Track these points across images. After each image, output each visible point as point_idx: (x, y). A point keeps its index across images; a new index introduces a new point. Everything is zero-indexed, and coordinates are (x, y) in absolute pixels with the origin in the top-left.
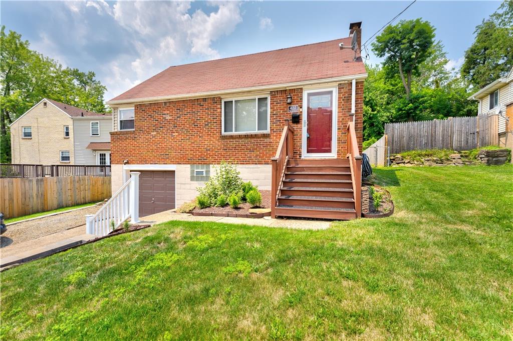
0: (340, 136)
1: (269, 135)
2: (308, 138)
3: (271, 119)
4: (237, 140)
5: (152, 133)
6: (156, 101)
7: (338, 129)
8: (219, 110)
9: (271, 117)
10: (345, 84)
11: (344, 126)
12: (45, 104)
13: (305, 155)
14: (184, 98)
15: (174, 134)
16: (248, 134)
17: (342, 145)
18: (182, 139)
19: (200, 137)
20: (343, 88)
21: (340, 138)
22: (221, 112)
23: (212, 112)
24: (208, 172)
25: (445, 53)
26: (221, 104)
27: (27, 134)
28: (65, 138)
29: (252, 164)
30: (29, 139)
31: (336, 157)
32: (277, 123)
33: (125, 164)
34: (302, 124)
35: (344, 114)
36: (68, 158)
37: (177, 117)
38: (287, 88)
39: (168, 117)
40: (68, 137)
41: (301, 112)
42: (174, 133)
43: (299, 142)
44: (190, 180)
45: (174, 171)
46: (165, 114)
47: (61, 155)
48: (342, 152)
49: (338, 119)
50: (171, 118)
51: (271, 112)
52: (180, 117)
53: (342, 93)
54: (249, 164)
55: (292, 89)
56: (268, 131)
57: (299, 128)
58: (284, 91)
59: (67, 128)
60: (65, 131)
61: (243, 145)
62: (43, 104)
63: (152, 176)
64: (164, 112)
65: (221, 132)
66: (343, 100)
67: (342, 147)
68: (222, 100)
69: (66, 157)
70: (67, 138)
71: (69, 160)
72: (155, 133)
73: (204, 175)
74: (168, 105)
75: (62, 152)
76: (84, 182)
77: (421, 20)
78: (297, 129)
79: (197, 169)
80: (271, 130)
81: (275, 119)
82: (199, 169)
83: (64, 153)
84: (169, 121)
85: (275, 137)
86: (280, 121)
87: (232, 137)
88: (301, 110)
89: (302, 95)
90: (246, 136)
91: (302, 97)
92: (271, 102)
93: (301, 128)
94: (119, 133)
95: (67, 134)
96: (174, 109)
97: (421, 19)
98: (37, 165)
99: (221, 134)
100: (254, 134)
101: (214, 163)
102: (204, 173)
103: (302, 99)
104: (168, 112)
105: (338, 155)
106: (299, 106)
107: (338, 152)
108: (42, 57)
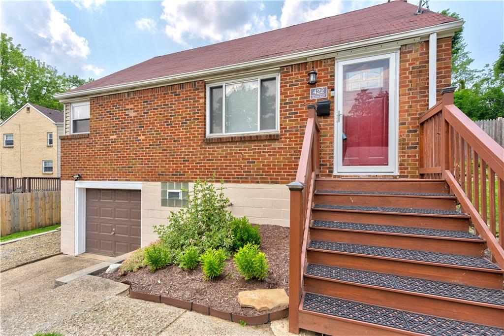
0: (405, 137)
1: (278, 135)
2: (344, 140)
3: (281, 111)
4: (228, 145)
5: (112, 137)
6: (116, 91)
7: (401, 124)
8: (202, 101)
9: (281, 108)
10: (414, 44)
11: (412, 119)
12: (28, 109)
13: (340, 169)
14: (154, 85)
15: (139, 138)
16: (245, 135)
17: (410, 152)
18: (150, 145)
19: (175, 141)
20: (410, 52)
21: (404, 140)
22: (205, 104)
23: (192, 103)
24: (186, 193)
25: (467, 53)
26: (205, 92)
27: (9, 142)
28: (48, 147)
29: (252, 182)
30: (10, 148)
31: (397, 173)
32: (292, 117)
33: (76, 180)
34: (333, 117)
35: (413, 98)
36: (50, 169)
37: (145, 113)
38: (309, 60)
39: (132, 114)
40: (51, 145)
41: (333, 97)
42: (140, 135)
43: (329, 147)
44: (160, 204)
45: (140, 191)
46: (128, 110)
47: (44, 166)
48: (408, 164)
49: (400, 107)
50: (135, 114)
51: (281, 100)
52: (148, 113)
53: (408, 61)
54: (247, 182)
55: (317, 61)
56: (277, 130)
57: (329, 125)
58: (302, 65)
59: (51, 136)
60: (49, 138)
61: (238, 153)
62: (26, 109)
63: (113, 197)
64: (127, 107)
65: (205, 134)
66: (411, 73)
67: (409, 156)
68: (207, 85)
69: (49, 167)
70: (50, 147)
71: (52, 171)
72: (114, 137)
73: (181, 198)
74: (132, 96)
75: (45, 162)
76: (51, 199)
77: (448, 12)
78: (326, 125)
79: (170, 189)
80: (281, 128)
81: (287, 110)
82: (173, 189)
83: (47, 163)
84: (133, 119)
85: (288, 140)
86: (297, 113)
87: (220, 141)
88: (332, 93)
89: (334, 69)
90: (243, 140)
91: (333, 72)
92: (281, 83)
93: (333, 125)
94: (70, 137)
95: (51, 142)
96: (140, 101)
97: (448, 10)
98: (7, 178)
99: (205, 136)
100: (254, 135)
101: (194, 180)
102: (181, 195)
103: (334, 76)
104: (132, 106)
105: (400, 169)
106: (328, 88)
107: (400, 165)
108: (39, 63)
